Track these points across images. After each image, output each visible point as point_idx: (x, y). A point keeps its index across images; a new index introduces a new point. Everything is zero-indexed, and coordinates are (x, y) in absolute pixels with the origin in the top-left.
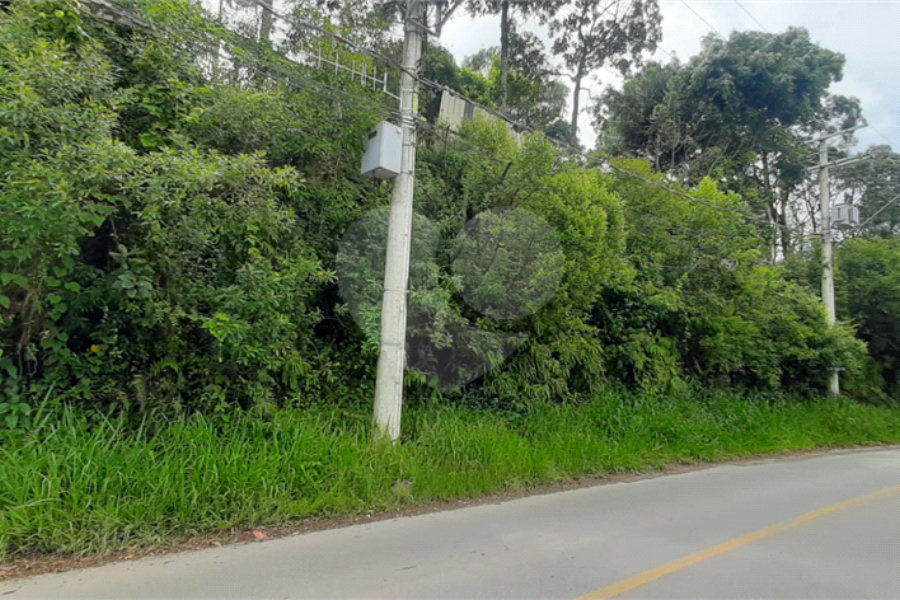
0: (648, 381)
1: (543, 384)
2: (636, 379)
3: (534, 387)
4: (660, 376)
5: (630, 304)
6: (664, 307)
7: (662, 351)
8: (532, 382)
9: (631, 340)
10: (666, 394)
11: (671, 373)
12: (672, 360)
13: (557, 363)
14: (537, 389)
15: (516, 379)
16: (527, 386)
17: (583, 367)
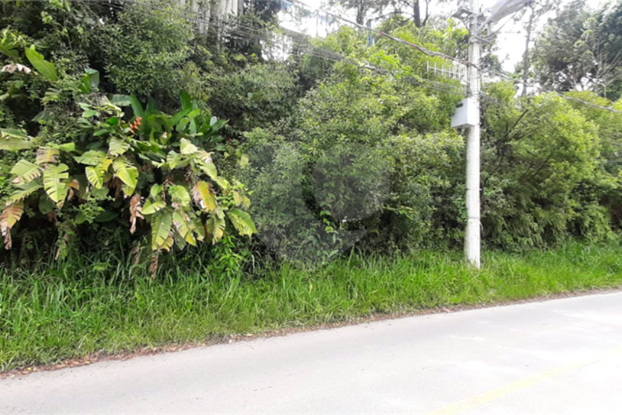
0: (590, 234)
1: (528, 237)
2: (582, 233)
3: (523, 239)
4: (599, 231)
5: (587, 186)
6: (609, 187)
7: (601, 215)
8: (522, 236)
9: (586, 209)
10: (603, 241)
11: (606, 229)
12: (607, 221)
13: (536, 224)
14: (525, 241)
15: (512, 235)
16: (519, 238)
17: (553, 226)
